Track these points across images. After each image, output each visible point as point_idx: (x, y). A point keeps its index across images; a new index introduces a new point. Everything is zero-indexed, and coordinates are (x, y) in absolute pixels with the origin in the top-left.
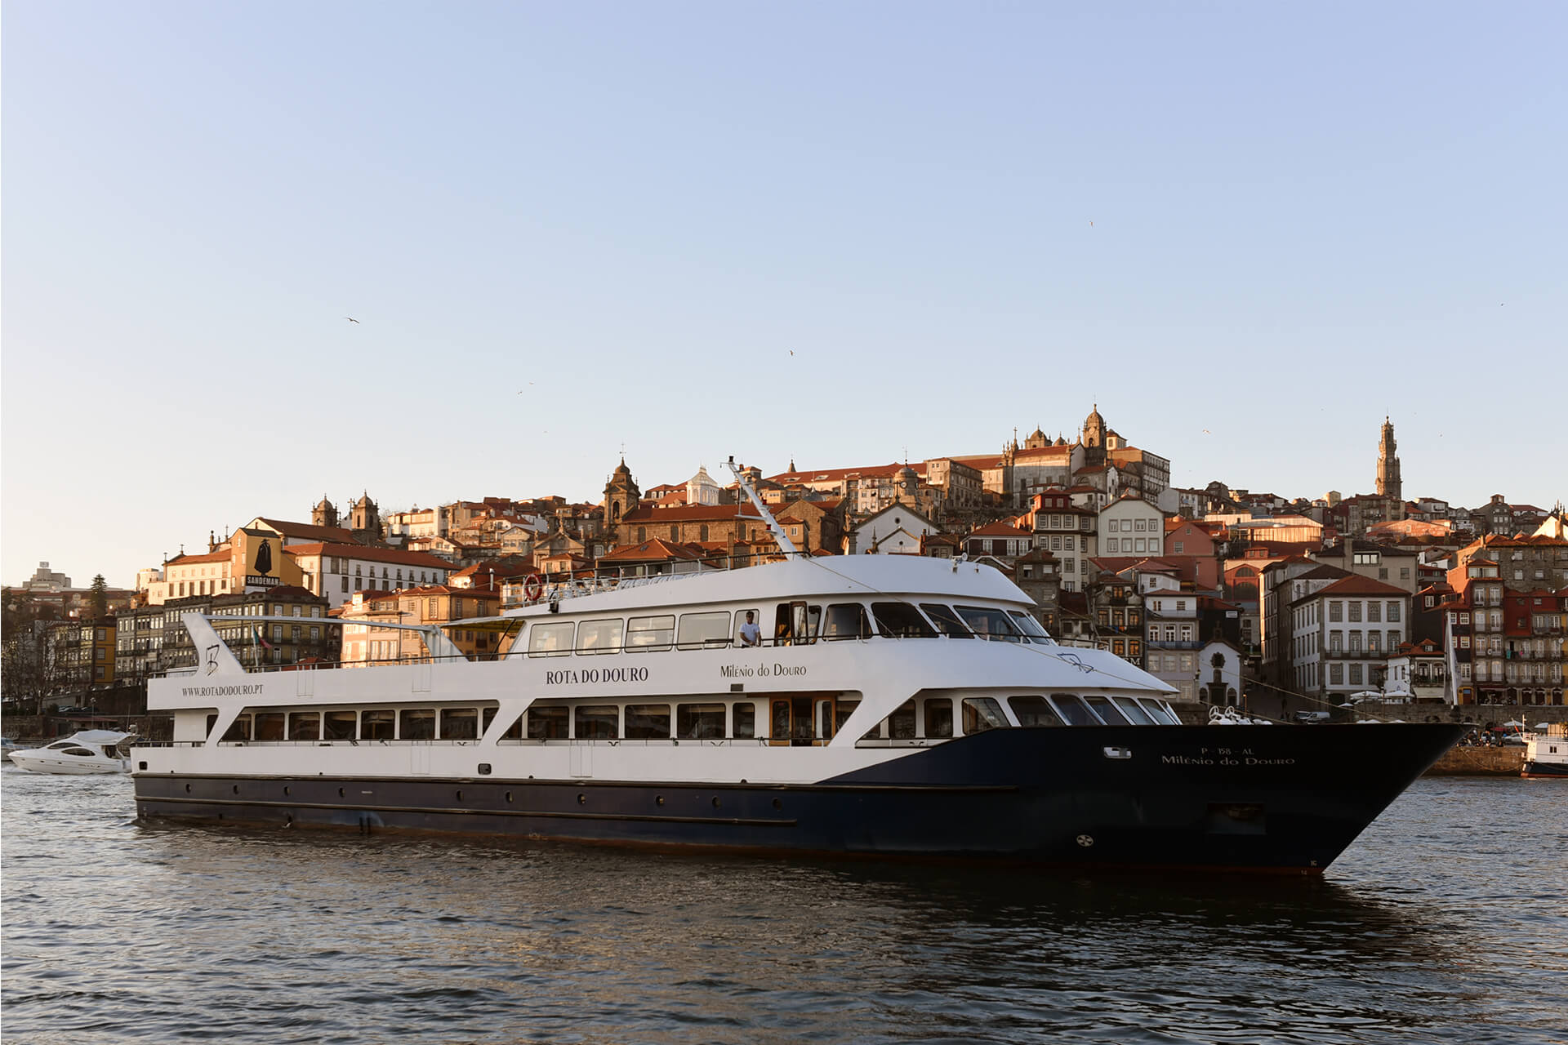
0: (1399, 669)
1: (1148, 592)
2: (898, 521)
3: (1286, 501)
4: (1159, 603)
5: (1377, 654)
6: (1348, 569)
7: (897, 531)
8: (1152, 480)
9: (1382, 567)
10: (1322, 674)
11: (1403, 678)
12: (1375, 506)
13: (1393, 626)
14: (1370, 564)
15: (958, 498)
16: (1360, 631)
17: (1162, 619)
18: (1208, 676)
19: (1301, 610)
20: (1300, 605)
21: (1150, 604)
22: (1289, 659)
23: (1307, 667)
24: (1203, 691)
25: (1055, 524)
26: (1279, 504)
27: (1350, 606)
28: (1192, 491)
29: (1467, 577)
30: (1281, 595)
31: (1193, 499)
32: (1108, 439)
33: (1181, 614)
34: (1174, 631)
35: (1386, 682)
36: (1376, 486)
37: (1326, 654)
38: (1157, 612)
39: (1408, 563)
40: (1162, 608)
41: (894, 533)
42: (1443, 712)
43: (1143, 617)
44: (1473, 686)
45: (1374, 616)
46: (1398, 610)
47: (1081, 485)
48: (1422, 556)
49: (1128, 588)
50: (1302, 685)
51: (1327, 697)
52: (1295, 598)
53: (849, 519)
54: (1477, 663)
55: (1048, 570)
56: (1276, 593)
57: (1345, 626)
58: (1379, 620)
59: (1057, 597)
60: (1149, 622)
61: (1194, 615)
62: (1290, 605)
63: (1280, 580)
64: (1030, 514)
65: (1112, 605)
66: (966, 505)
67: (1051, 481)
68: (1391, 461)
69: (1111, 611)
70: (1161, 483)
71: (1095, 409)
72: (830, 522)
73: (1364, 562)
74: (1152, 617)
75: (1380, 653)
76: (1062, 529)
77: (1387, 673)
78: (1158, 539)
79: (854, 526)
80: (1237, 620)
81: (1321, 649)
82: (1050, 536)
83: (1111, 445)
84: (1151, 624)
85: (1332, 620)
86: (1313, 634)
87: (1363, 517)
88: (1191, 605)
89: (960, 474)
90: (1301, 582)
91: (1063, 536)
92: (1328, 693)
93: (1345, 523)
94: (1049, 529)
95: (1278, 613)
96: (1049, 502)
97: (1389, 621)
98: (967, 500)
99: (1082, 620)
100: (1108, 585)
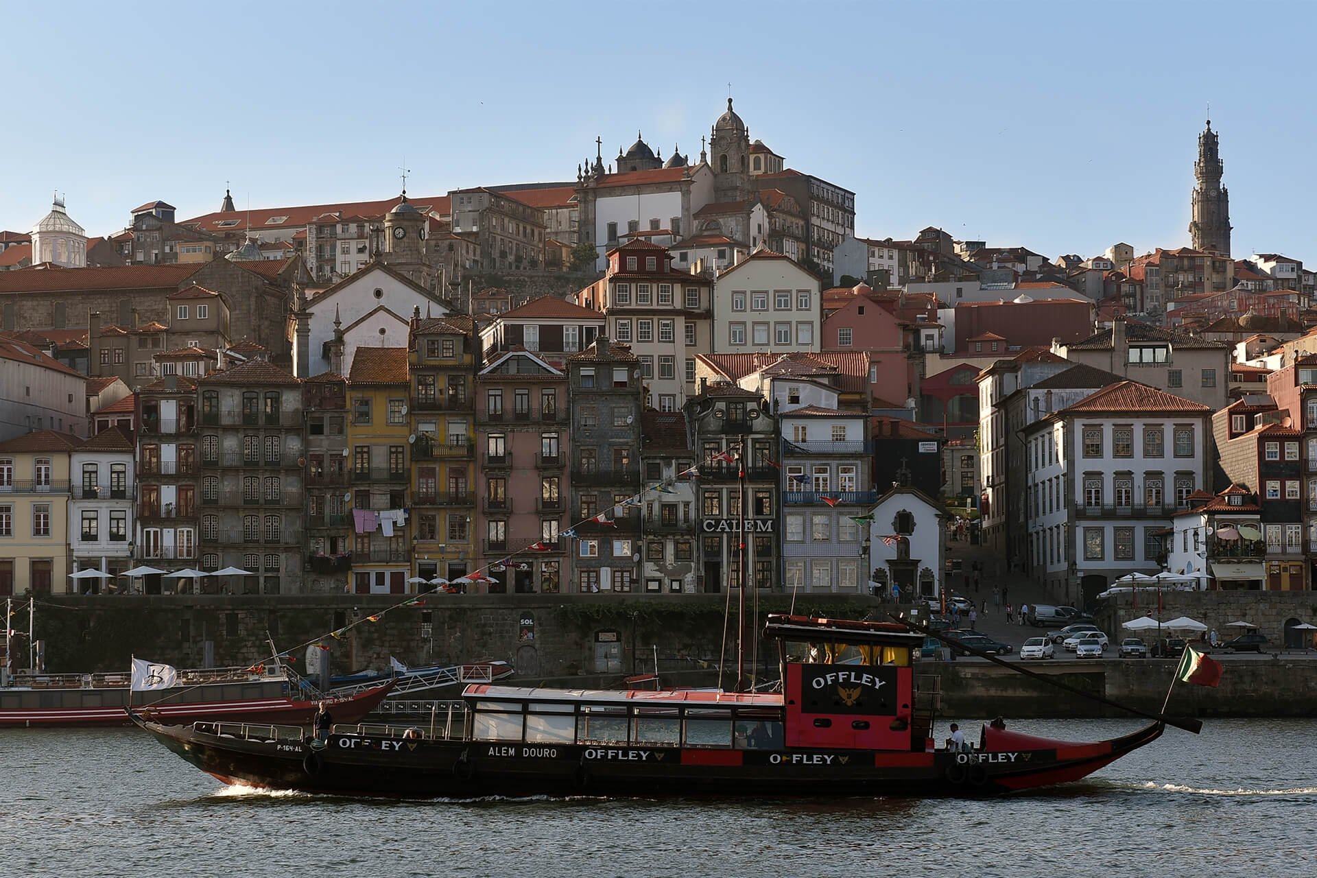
0: (1190, 533)
1: (786, 411)
2: (378, 294)
3: (1045, 260)
4: (804, 429)
5: (1158, 511)
6: (1118, 372)
7: (375, 311)
8: (825, 225)
9: (1173, 368)
10: (1070, 543)
11: (1196, 549)
12: (1186, 267)
13: (1184, 464)
14: (1155, 363)
15: (503, 255)
16: (1130, 473)
17: (807, 455)
18: (884, 550)
19: (1040, 440)
20: (1038, 431)
21: (788, 431)
22: (1022, 519)
23: (1048, 531)
24: (879, 575)
25: (643, 298)
26: (1033, 265)
27: (1115, 431)
28: (888, 244)
29: (1296, 385)
30: (1010, 416)
31: (891, 258)
32: (752, 157)
33: (840, 448)
34: (827, 475)
35: (1171, 555)
36: (1190, 235)
37: (1077, 511)
38: (800, 445)
39: (1214, 361)
40: (808, 439)
41: (371, 314)
42: (1258, 602)
43: (778, 452)
44: (1305, 561)
45: (1154, 449)
46: (1191, 438)
47: (705, 233)
48: (1241, 350)
49: (751, 405)
50: (1041, 563)
51: (1079, 581)
52: (1030, 420)
53: (297, 290)
54: (1312, 522)
55: (620, 375)
56: (1003, 411)
57: (1108, 464)
58: (1161, 455)
59: (635, 420)
60: (786, 462)
61: (860, 448)
62: (1023, 431)
63: (1009, 390)
64: (601, 282)
65: (727, 434)
66: (518, 267)
67: (658, 227)
68: (1213, 194)
69: (724, 442)
70: (840, 230)
71: (730, 108)
72: (273, 295)
73: (1144, 360)
74: (791, 451)
75: (1163, 509)
76: (655, 307)
77: (1172, 541)
78: (811, 323)
79: (305, 303)
80: (936, 458)
81: (1070, 502)
82: (634, 319)
83: (757, 167)
84: (788, 463)
85: (1087, 454)
86: (1057, 478)
87: (1166, 286)
88: (855, 432)
89: (507, 215)
90: (1040, 393)
91: (655, 319)
92: (1081, 574)
93: (1138, 296)
94: (633, 306)
95: (1006, 444)
96: (632, 263)
97: (1176, 456)
98: (519, 259)
99: (677, 458)
100: (719, 400)
